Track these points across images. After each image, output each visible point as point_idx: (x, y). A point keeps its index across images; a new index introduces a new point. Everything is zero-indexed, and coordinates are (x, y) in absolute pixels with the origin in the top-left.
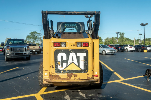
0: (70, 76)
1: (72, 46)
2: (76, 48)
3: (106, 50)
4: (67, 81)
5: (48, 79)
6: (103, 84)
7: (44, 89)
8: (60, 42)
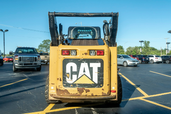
0: (81, 91)
1: (84, 54)
2: (88, 57)
3: (127, 61)
4: (77, 97)
5: (55, 95)
6: (122, 101)
7: (51, 106)
8: (70, 50)
